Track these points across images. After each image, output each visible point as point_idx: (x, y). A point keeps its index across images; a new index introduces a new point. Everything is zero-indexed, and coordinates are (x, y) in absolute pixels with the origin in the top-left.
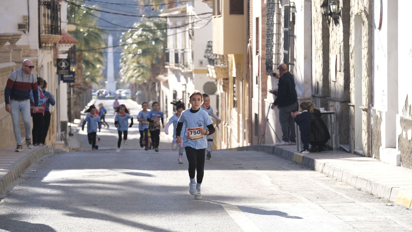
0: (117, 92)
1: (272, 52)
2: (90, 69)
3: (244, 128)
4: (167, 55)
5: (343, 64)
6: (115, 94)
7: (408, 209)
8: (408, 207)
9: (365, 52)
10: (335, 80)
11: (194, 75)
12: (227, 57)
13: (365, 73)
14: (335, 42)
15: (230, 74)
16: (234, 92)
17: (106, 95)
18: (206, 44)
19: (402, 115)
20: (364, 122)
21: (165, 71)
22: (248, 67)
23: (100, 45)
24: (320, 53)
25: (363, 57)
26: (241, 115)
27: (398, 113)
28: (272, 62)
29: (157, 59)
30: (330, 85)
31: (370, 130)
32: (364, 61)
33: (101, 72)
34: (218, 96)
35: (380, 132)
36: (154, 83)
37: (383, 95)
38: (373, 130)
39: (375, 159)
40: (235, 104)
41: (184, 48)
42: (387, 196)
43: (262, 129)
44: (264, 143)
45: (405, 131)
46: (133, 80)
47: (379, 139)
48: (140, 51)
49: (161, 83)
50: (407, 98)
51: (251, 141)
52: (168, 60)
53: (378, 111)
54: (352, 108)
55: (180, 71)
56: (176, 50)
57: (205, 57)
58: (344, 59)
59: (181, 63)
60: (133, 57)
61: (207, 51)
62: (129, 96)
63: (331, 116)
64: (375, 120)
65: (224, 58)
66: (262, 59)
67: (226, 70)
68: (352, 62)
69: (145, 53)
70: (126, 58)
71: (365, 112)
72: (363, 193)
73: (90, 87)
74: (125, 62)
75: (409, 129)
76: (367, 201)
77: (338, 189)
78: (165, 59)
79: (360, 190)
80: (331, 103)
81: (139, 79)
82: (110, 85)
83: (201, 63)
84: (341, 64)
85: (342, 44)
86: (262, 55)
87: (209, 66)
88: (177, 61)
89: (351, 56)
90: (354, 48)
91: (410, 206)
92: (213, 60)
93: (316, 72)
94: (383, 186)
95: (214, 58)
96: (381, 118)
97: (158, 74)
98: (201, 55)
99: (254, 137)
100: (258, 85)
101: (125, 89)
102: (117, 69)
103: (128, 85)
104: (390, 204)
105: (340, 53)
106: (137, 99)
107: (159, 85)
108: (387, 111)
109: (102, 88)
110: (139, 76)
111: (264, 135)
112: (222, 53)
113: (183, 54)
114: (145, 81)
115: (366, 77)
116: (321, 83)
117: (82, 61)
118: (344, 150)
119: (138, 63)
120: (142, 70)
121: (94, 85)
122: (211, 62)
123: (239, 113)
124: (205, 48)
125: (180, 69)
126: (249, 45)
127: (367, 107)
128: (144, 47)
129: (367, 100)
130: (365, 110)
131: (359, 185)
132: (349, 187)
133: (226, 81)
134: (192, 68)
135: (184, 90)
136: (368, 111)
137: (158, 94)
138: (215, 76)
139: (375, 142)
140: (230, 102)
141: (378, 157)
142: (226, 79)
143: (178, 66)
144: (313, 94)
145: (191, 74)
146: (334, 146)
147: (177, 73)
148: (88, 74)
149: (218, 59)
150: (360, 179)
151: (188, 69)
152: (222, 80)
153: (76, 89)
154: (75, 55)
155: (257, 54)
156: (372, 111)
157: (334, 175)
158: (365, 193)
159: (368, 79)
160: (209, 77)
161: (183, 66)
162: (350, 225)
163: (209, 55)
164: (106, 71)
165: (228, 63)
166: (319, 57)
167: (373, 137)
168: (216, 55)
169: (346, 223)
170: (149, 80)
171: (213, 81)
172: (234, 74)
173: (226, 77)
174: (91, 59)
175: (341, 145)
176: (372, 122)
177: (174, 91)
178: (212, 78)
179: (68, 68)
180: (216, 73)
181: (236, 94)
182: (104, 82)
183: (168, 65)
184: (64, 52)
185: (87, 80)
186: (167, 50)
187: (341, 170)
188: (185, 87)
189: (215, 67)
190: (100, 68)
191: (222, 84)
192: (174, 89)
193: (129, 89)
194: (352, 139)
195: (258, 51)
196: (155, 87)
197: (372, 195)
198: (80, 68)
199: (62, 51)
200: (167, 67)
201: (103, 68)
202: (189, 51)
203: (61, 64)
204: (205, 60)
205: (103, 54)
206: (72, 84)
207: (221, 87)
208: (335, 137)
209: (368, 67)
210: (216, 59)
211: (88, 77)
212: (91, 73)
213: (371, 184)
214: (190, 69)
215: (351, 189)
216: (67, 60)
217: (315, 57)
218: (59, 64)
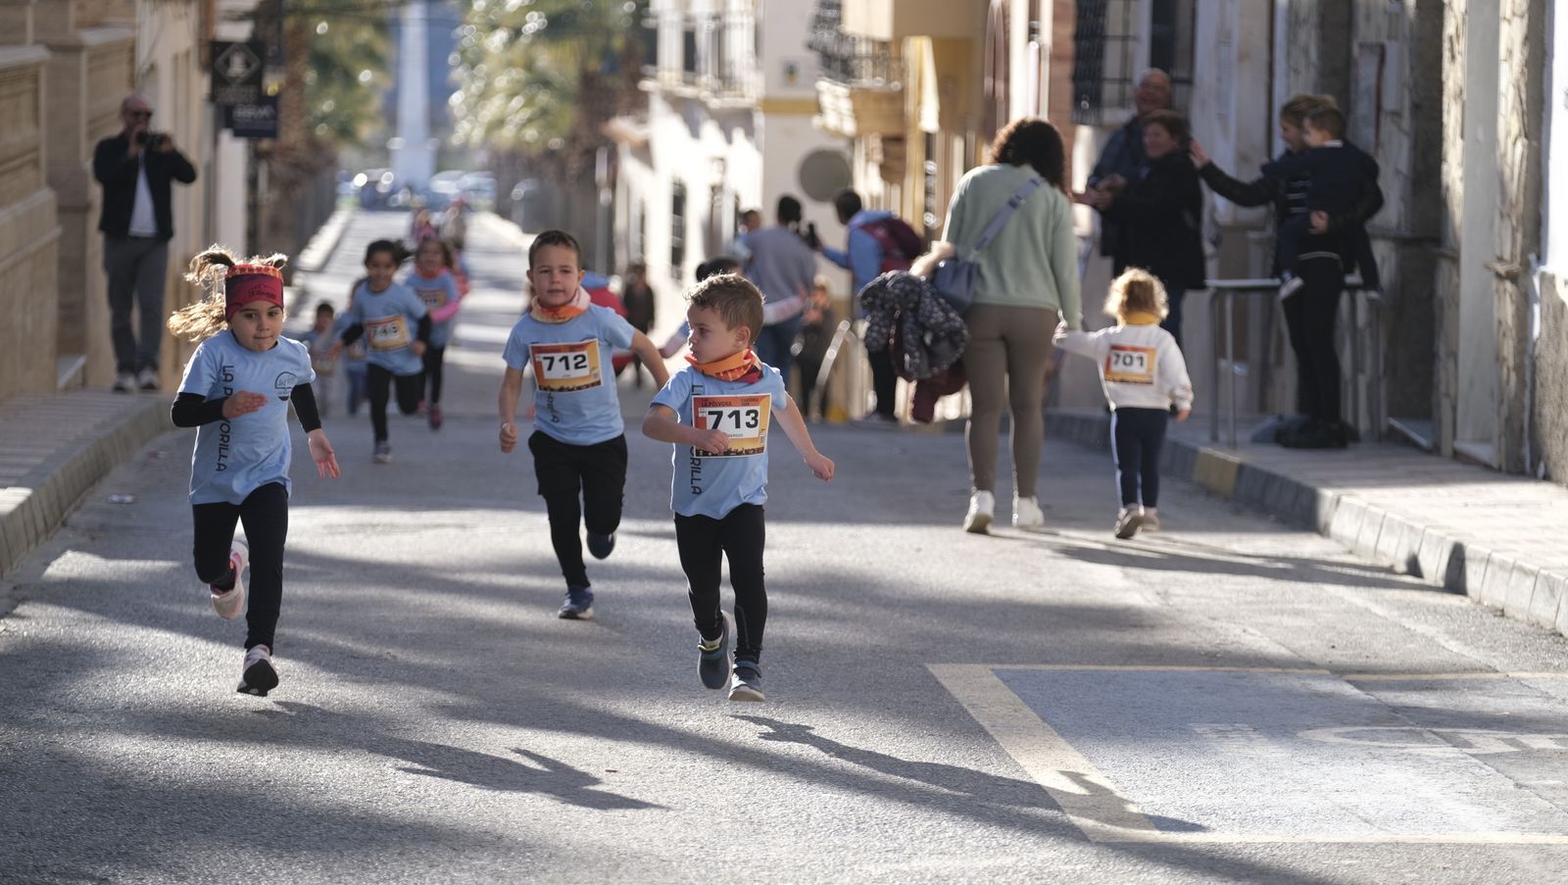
0: (437, 184)
1: (1102, 27)
2: (335, 89)
4: (651, 38)
5: (1409, 79)
6: (427, 191)
9: (1512, 34)
11: (760, 120)
12: (901, 50)
13: (1509, 121)
15: (910, 117)
16: (928, 192)
17: (393, 191)
20: (1504, 327)
21: (638, 104)
24: (1310, 35)
25: (1503, 54)
29: (606, 53)
31: (1527, 362)
32: (1511, 72)
33: (376, 103)
36: (590, 155)
38: (1543, 363)
41: (719, 9)
44: (1056, 404)
46: (505, 137)
48: (536, 21)
49: (624, 150)
52: (652, 58)
54: (1446, 267)
55: (702, 104)
56: (688, 19)
57: (810, 46)
58: (1414, 60)
59: (707, 68)
60: (508, 45)
61: (820, 22)
62: (486, 200)
64: (1551, 321)
65: (888, 54)
66: (1055, 58)
67: (896, 103)
68: (1454, 75)
69: (557, 28)
70: (478, 45)
71: (1508, 285)
72: (1517, 626)
73: (332, 162)
74: (473, 65)
76: (1547, 665)
77: (1409, 607)
78: (641, 49)
79: (1501, 613)
81: (531, 134)
82: (410, 154)
83: (791, 71)
84: (1399, 82)
85: (1411, 1)
86: (1055, 44)
87: (824, 85)
88: (690, 61)
89: (1452, 49)
90: (1467, 18)
92: (844, 62)
95: (845, 50)
97: (608, 115)
98: (793, 40)
101: (467, 170)
102: (439, 90)
103: (481, 157)
106: (519, 212)
107: (613, 158)
109: (378, 167)
110: (530, 121)
112: (883, 30)
113: (719, 35)
114: (556, 142)
115: (1516, 139)
117: (304, 57)
118: (1408, 443)
119: (529, 66)
120: (543, 98)
121: (347, 154)
122: (839, 64)
124: (812, 11)
125: (704, 94)
127: (1516, 266)
128: (556, 5)
129: (1519, 236)
130: (1510, 277)
131: (1496, 595)
133: (894, 148)
134: (752, 89)
135: (716, 179)
136: (1521, 280)
137: (604, 196)
138: (849, 127)
139: (1547, 411)
141: (1557, 476)
142: (894, 143)
143: (695, 82)
145: (744, 117)
146: (1363, 425)
147: (688, 111)
148: (327, 106)
149: (861, 58)
150: (1502, 566)
151: (735, 96)
152: (876, 143)
153: (279, 167)
154: (280, 28)
155: (1030, 39)
156: (1536, 281)
157: (1381, 547)
158: (1528, 628)
159: (1524, 146)
160: (825, 129)
161: (716, 84)
162: (1498, 771)
163: (826, 37)
164: (393, 99)
165: (902, 73)
166: (1306, 52)
167: (1538, 393)
168: (854, 39)
169: (1480, 763)
170: (572, 139)
171: (839, 145)
172: (929, 118)
173: (893, 130)
174: (341, 45)
175: (1394, 423)
176: (1537, 329)
177: (675, 184)
178: (837, 134)
179: (255, 80)
180: (857, 115)
181: (934, 202)
182: (387, 139)
183: (653, 77)
184: (239, 14)
185: (322, 131)
186: (648, 16)
187: (1411, 528)
188: (721, 168)
189: (852, 89)
190: (373, 86)
191: (878, 156)
192: (673, 178)
193: (487, 173)
194: (1448, 395)
195: (1036, 27)
196: (592, 166)
197: (1562, 640)
198: (295, 82)
199: (229, 11)
200: (647, 85)
201: (386, 83)
202: (742, 25)
203: (227, 63)
204: (810, 60)
205: (388, 28)
206: (265, 144)
207: (874, 171)
208: (1370, 387)
209: (1524, 96)
210: (854, 56)
211: (324, 118)
212: (339, 105)
213: (1552, 591)
214: (743, 96)
215: (1466, 611)
216: (255, 47)
217: (1289, 54)
218: (220, 60)
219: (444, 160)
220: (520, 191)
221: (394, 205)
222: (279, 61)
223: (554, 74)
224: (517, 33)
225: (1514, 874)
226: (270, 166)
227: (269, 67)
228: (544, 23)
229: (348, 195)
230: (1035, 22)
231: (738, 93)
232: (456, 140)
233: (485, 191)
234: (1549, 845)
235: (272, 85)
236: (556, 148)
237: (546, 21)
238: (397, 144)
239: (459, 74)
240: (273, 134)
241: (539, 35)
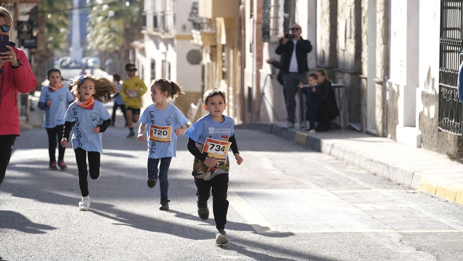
0: (84, 61)
1: (270, 15)
2: (53, 34)
3: (235, 103)
4: (144, 18)
5: (354, 29)
6: (81, 63)
7: (433, 197)
8: (433, 195)
9: (380, 16)
10: (344, 48)
11: (176, 42)
12: (215, 21)
13: (379, 40)
14: (345, 5)
15: (218, 40)
16: (223, 61)
17: (70, 63)
18: (190, 5)
19: (423, 89)
20: (379, 97)
21: (141, 37)
22: (240, 33)
23: (65, 6)
24: (327, 16)
25: (377, 21)
26: (231, 89)
27: (418, 86)
28: (269, 26)
29: (132, 23)
30: (338, 54)
31: (385, 106)
32: (379, 27)
33: (65, 38)
34: (203, 67)
35: (397, 108)
36: (127, 52)
37: (401, 66)
38: (389, 107)
39: (391, 140)
40: (224, 75)
41: (164, 10)
42: (407, 182)
43: (257, 105)
44: (259, 120)
45: (427, 107)
46: (103, 47)
47: (396, 117)
48: (111, 13)
49: (137, 51)
50: (429, 70)
51: (243, 118)
52: (145, 24)
53: (395, 84)
54: (364, 81)
55: (159, 37)
56: (155, 13)
57: (189, 20)
58: (355, 24)
59: (160, 27)
60: (103, 20)
61: (192, 14)
62: (98, 65)
63: (339, 91)
64: (391, 95)
65: (211, 23)
66: (258, 23)
67: (214, 36)
68: (365, 27)
69: (117, 15)
70: (95, 20)
71: (380, 86)
72: (380, 178)
73: (53, 55)
74: (93, 26)
75: (432, 105)
76: (385, 188)
77: (350, 173)
78: (141, 21)
79: (375, 174)
80: (338, 75)
81: (111, 46)
82: (75, 51)
83: (184, 27)
84: (351, 30)
85: (353, 7)
86: (258, 19)
87: (193, 31)
88: (155, 25)
89: (364, 20)
90: (368, 11)
91: (435, 193)
92: (199, 25)
93: (321, 39)
94: (402, 171)
95: (199, 22)
96: (398, 92)
97: (132, 40)
98: (184, 18)
99: (247, 114)
100: (251, 54)
101: (92, 57)
102: (83, 34)
103: (96, 53)
104: (412, 191)
105: (351, 17)
106: (107, 69)
107: (134, 53)
108: (405, 84)
109: (66, 56)
110: (109, 42)
111: (259, 112)
112: (209, 16)
113: (163, 18)
114: (117, 48)
115: (382, 45)
116: (327, 52)
117: (44, 25)
118: (354, 130)
119: (109, 27)
120: (113, 35)
121: (57, 53)
122: (197, 26)
123: (229, 86)
124: (189, 10)
125: (160, 34)
126: (241, 7)
127: (382, 80)
128: (117, 9)
129: (383, 72)
130: (380, 83)
131: (374, 170)
132: (362, 172)
133: (213, 49)
134: (173, 33)
135: (163, 58)
136: (383, 84)
138: (201, 43)
139: (391, 120)
140: (218, 73)
141: (394, 138)
142: (214, 47)
143: (157, 31)
144: (318, 64)
145: (171, 41)
146: (342, 125)
147: (155, 39)
148: (51, 39)
149: (204, 23)
150: (376, 162)
151: (169, 35)
152: (208, 48)
153: (37, 56)
154: (37, 17)
155: (251, 18)
156: (387, 84)
157: (344, 158)
158: (382, 179)
159: (384, 47)
160: (194, 44)
161: (163, 31)
162: (368, 214)
163: (194, 18)
164: (70, 37)
165: (216, 28)
166: (325, 21)
167: (389, 115)
168: (202, 18)
169: (363, 212)
170: (122, 47)
171: (198, 48)
172: (223, 41)
173: (213, 44)
174: (54, 21)
175: (350, 124)
176: (388, 97)
177: (152, 60)
178: (197, 45)
179: (30, 32)
180: (203, 40)
181: (225, 64)
182: (68, 48)
183: (145, 29)
184: (25, 13)
185: (49, 46)
186: (144, 12)
187: (352, 152)
188: (165, 55)
189: (201, 32)
190: (64, 33)
191: (209, 51)
192: (151, 58)
193: (98, 57)
194: (364, 116)
195: (252, 14)
196: (128, 55)
197: (390, 181)
198: (42, 32)
199: (22, 12)
200: (143, 32)
201: (68, 32)
202: (170, 14)
203: (22, 27)
204: (189, 24)
205: (68, 16)
206: (33, 50)
207: (208, 56)
208: (344, 114)
209: (383, 33)
210: (202, 23)
211: (50, 42)
212: (54, 38)
213: (388, 168)
214: (171, 35)
215: (366, 174)
216: (30, 22)
217: (321, 22)
218: (20, 27)
219: (85, 54)
220: (107, 63)
221: (71, 67)
222: (37, 26)
223: (116, 29)
224: (106, 17)
225: (368, 239)
226: (35, 56)
227: (34, 28)
228: (113, 14)
229: (58, 64)
230: (252, 13)
231: (169, 34)
232: (89, 48)
233: (97, 63)
234: (379, 232)
235: (35, 34)
236: (118, 50)
237: (114, 13)
238: (71, 49)
239: (89, 29)
240: (36, 47)
241: (112, 18)
